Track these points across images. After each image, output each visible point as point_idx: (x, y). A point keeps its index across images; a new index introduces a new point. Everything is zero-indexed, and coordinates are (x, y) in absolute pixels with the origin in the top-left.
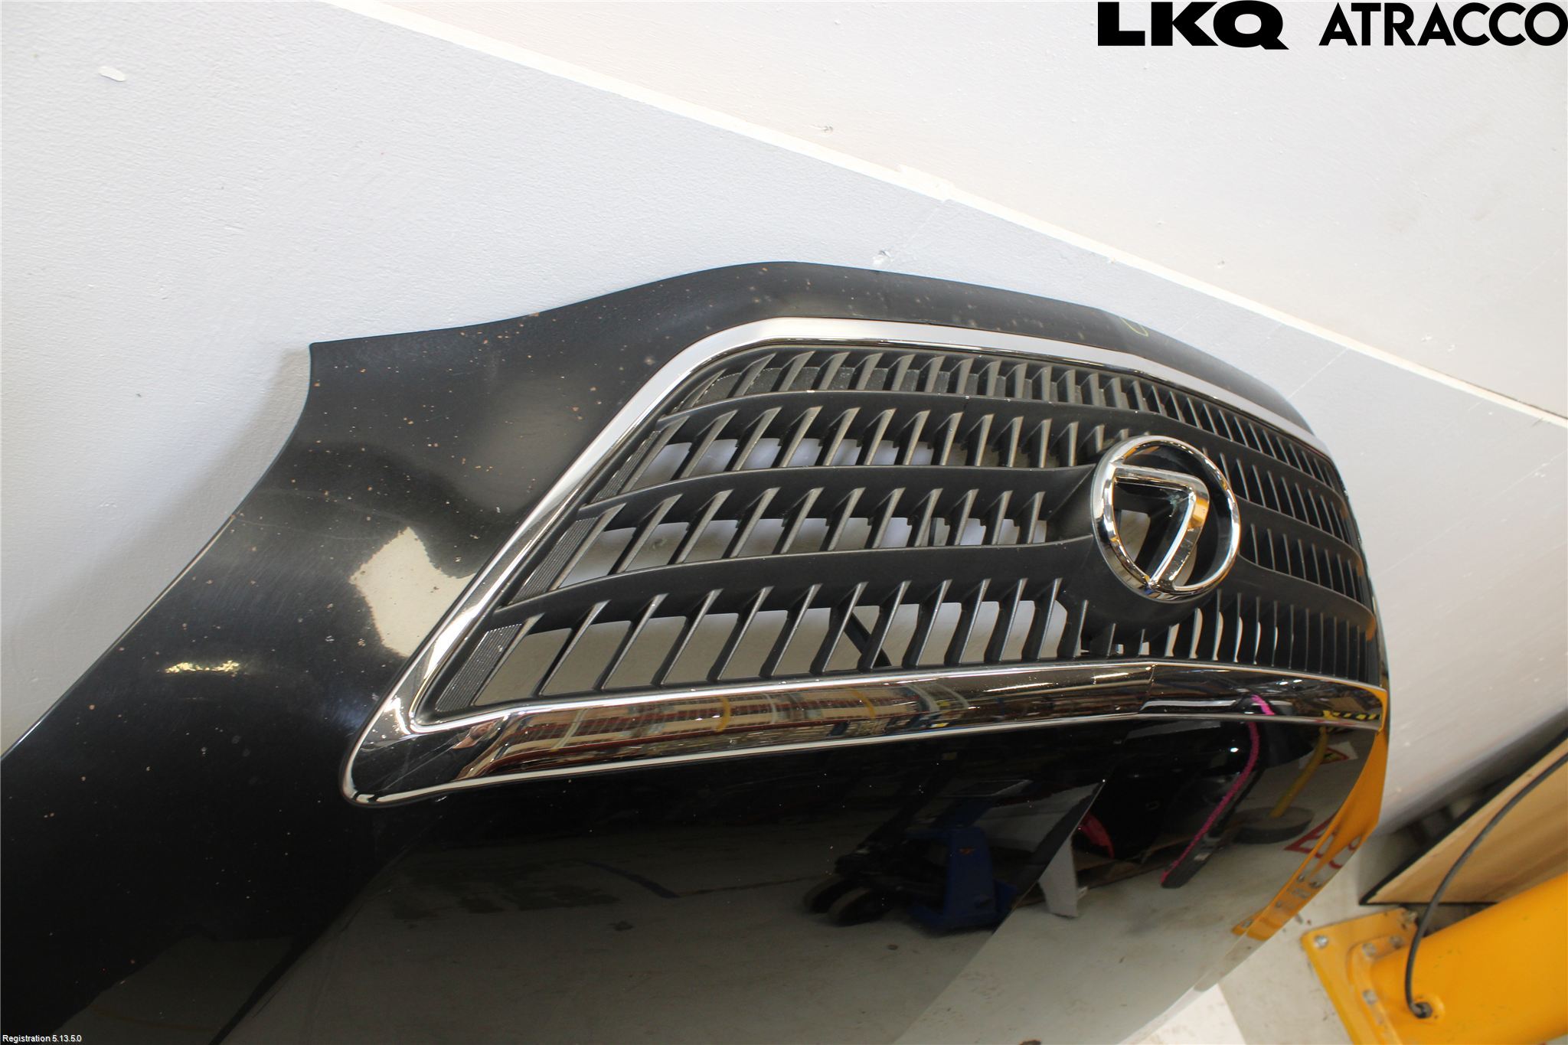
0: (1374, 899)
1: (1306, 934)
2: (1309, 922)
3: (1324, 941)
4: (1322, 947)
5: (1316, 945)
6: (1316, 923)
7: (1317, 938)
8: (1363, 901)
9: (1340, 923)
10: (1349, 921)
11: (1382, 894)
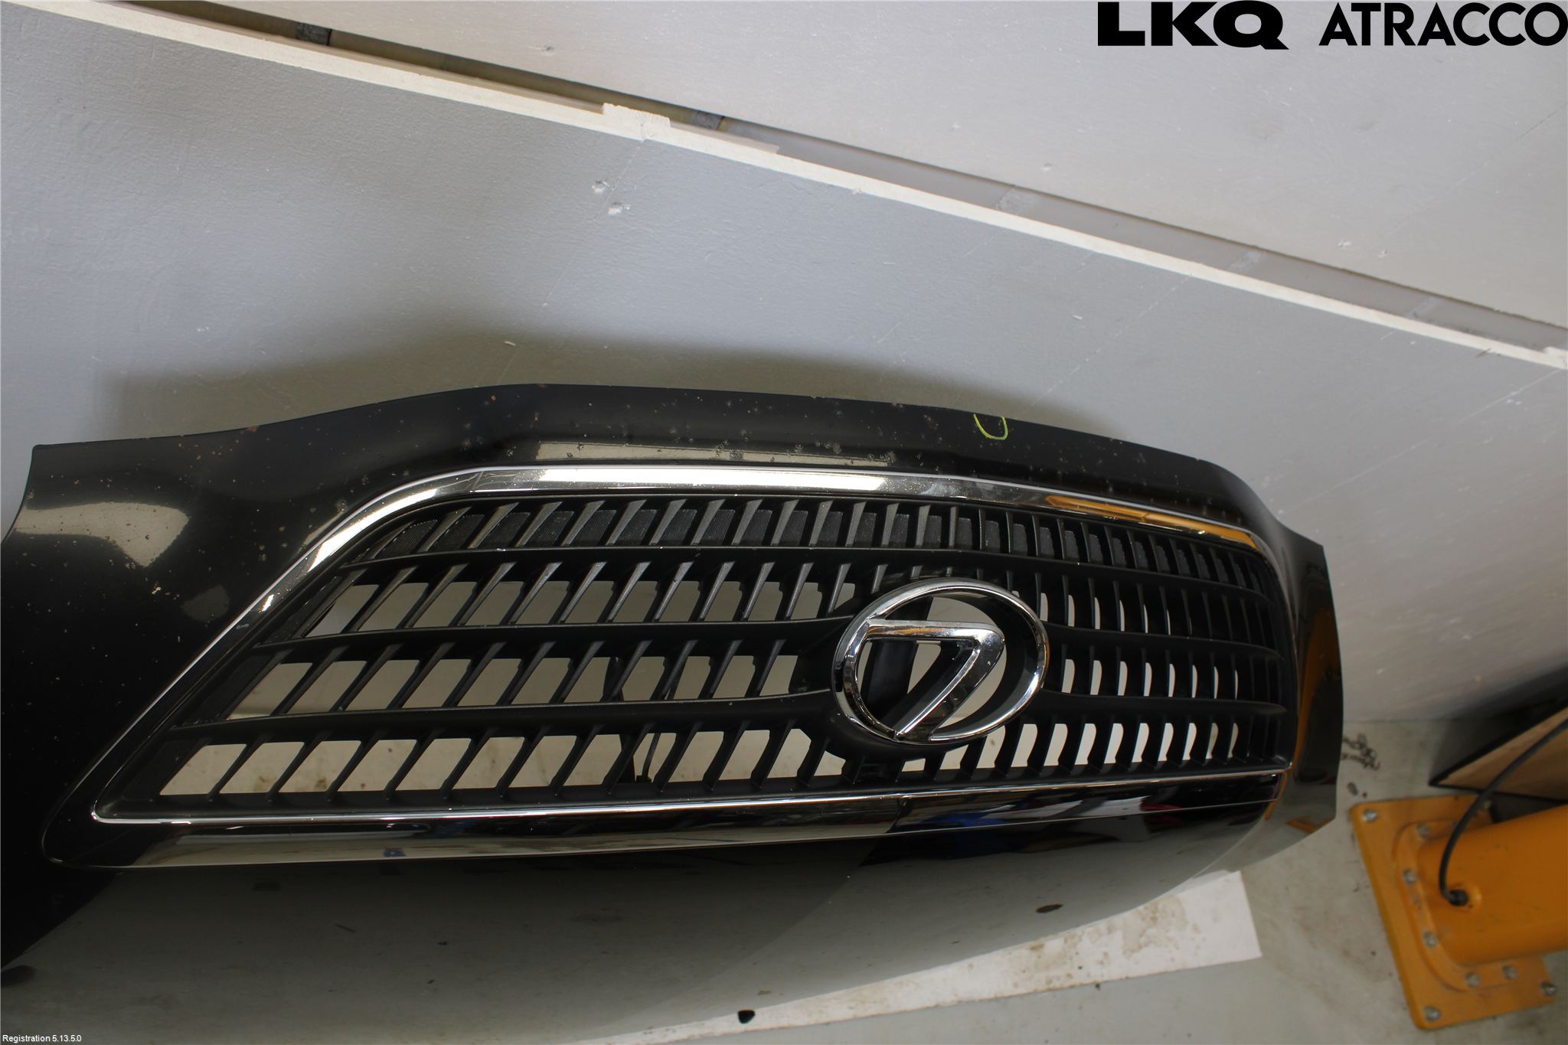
0: (1444, 782)
1: (1356, 806)
2: (1365, 795)
3: (1372, 816)
4: (1370, 821)
5: (1364, 819)
6: (1371, 797)
7: (1366, 811)
8: (1434, 782)
9: (1400, 800)
10: (1410, 801)
11: (1455, 777)
